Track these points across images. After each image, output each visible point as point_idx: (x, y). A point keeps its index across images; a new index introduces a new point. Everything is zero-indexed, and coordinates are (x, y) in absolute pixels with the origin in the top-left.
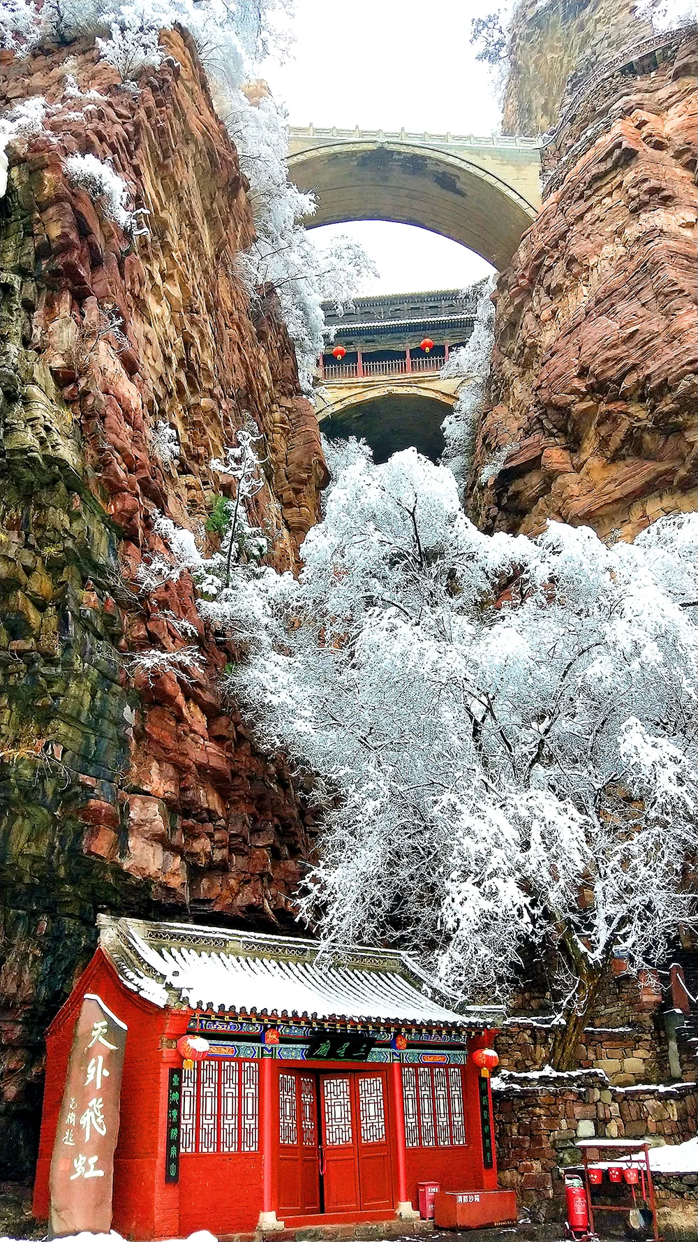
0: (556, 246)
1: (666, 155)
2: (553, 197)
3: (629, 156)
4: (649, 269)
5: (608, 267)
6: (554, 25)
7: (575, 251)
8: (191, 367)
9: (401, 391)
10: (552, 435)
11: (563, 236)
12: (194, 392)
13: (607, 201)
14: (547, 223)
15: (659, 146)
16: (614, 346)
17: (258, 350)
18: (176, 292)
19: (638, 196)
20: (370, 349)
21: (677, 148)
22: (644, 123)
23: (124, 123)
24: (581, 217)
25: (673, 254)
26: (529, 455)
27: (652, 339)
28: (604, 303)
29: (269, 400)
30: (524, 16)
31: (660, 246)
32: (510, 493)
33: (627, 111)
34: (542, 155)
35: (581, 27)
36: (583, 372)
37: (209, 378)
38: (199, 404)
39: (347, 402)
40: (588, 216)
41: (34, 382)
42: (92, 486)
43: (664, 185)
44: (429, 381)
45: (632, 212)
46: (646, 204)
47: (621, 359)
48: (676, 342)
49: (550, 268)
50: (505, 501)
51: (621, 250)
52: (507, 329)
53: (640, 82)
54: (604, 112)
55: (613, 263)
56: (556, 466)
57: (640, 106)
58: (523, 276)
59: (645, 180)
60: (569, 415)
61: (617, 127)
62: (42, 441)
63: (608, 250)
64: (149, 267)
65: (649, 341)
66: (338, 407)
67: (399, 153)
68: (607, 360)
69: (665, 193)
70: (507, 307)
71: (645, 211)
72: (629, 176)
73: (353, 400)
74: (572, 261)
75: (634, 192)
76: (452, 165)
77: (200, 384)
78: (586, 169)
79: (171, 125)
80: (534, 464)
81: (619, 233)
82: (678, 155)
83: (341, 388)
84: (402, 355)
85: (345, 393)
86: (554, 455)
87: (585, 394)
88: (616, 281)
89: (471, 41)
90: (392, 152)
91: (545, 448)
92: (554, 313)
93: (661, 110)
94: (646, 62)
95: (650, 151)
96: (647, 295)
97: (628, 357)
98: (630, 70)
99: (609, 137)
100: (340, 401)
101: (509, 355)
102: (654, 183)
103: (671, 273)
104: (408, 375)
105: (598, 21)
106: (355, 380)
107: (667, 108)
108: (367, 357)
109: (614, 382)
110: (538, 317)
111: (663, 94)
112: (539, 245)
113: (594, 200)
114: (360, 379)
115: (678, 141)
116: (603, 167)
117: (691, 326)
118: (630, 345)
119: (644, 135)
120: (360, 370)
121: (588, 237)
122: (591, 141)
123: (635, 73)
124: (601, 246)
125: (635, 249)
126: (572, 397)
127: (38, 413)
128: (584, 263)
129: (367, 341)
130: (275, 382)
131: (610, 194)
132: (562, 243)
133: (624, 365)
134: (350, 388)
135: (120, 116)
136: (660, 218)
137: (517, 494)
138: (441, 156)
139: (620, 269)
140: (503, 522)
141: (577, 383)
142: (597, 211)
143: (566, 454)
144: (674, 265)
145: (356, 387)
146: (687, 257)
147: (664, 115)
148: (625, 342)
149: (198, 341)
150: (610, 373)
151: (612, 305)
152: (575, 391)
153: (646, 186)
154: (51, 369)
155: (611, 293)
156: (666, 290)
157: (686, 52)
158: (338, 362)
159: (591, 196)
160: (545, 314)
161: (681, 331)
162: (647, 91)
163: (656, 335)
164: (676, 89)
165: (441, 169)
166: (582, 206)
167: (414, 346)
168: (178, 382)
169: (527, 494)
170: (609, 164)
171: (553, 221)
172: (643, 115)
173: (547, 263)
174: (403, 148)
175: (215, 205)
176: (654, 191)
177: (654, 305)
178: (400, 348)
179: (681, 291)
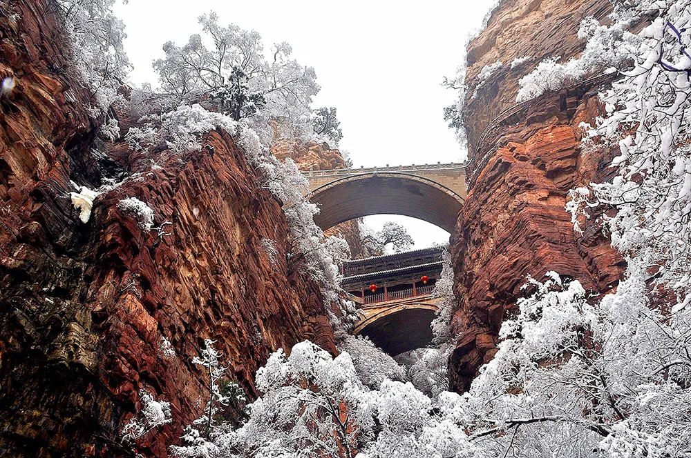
0: (475, 217)
1: (528, 163)
2: (471, 192)
3: (507, 166)
4: (521, 225)
5: (502, 226)
6: (482, 106)
7: (484, 219)
8: (215, 304)
9: (411, 307)
10: (481, 326)
11: (478, 212)
12: (218, 319)
13: (498, 190)
14: (469, 206)
15: (524, 159)
16: (506, 271)
17: (290, 291)
18: (204, 263)
19: (513, 186)
20: (392, 284)
21: (533, 159)
22: (514, 148)
23: (170, 180)
24: (486, 200)
25: (534, 216)
26: (469, 339)
27: (527, 264)
28: (500, 248)
29: (300, 319)
30: (467, 104)
31: (525, 211)
32: (461, 364)
33: (504, 143)
34: (466, 171)
35: (495, 106)
36: (492, 288)
37: (228, 309)
38: (220, 325)
39: (379, 316)
40: (489, 200)
41: (75, 320)
42: (102, 378)
43: (527, 179)
44: (428, 300)
45: (511, 195)
46: (518, 190)
47: (511, 278)
48: (539, 265)
49: (474, 230)
50: (459, 369)
51: (507, 216)
52: (458, 266)
53: (511, 129)
54: (493, 145)
55: (504, 224)
56: (484, 345)
57: (511, 140)
58: (461, 236)
59: (517, 177)
60: (488, 313)
61: (499, 152)
62: (71, 354)
63: (501, 217)
64: (182, 252)
65: (525, 266)
66: (373, 320)
67: (386, 178)
68: (503, 279)
69: (529, 183)
70: (455, 254)
71: (518, 194)
72: (508, 176)
73: (383, 315)
74: (483, 225)
75: (511, 184)
76: (416, 181)
77: (222, 314)
78: (485, 175)
79: (203, 178)
80: (472, 345)
81: (506, 207)
82: (534, 163)
83: (375, 308)
84: (410, 286)
85: (378, 311)
86: (483, 339)
87: (494, 300)
88: (505, 233)
89: (445, 119)
90: (381, 178)
91: (477, 334)
92: (478, 254)
93: (523, 141)
94: (512, 118)
95: (518, 162)
96: (522, 240)
97: (515, 276)
98: (505, 123)
99: (495, 158)
100: (375, 316)
101: (460, 280)
102: (521, 178)
103: (532, 226)
104: (415, 297)
105: (503, 102)
106: (383, 303)
107: (527, 140)
108: (390, 289)
109: (509, 292)
110: (470, 258)
111: (522, 133)
112: (467, 218)
113: (491, 191)
114: (386, 302)
115: (533, 155)
116: (493, 174)
117: (546, 255)
118: (515, 269)
119: (514, 154)
120: (386, 297)
121: (490, 211)
122: (487, 160)
123: (508, 124)
124: (497, 215)
125: (514, 215)
126: (487, 303)
127: (71, 338)
128: (490, 225)
129: (390, 280)
130: (304, 308)
131: (499, 187)
132: (478, 216)
133: (513, 281)
134: (380, 308)
135: (169, 176)
136: (527, 197)
137: (466, 364)
138: (409, 177)
139: (508, 227)
140: (461, 383)
141: (489, 294)
142: (493, 197)
143: (490, 337)
144: (535, 222)
145: (384, 307)
146: (543, 216)
147: (525, 144)
148: (512, 267)
149: (220, 290)
150: (506, 287)
151: (505, 247)
152: (489, 299)
153: (516, 181)
154: (92, 312)
155: (504, 240)
156: (531, 235)
157: (533, 111)
158: (373, 294)
159: (489, 189)
160: (474, 256)
161: (541, 258)
162: (514, 133)
163: (528, 262)
164: (530, 130)
165: (411, 183)
166: (485, 195)
167: (417, 280)
168: (206, 314)
169: (471, 364)
170: (497, 171)
171: (472, 205)
172: (514, 145)
173: (471, 228)
174: (387, 175)
175: (243, 216)
176: (521, 183)
177: (526, 245)
178: (409, 282)
179: (539, 235)
